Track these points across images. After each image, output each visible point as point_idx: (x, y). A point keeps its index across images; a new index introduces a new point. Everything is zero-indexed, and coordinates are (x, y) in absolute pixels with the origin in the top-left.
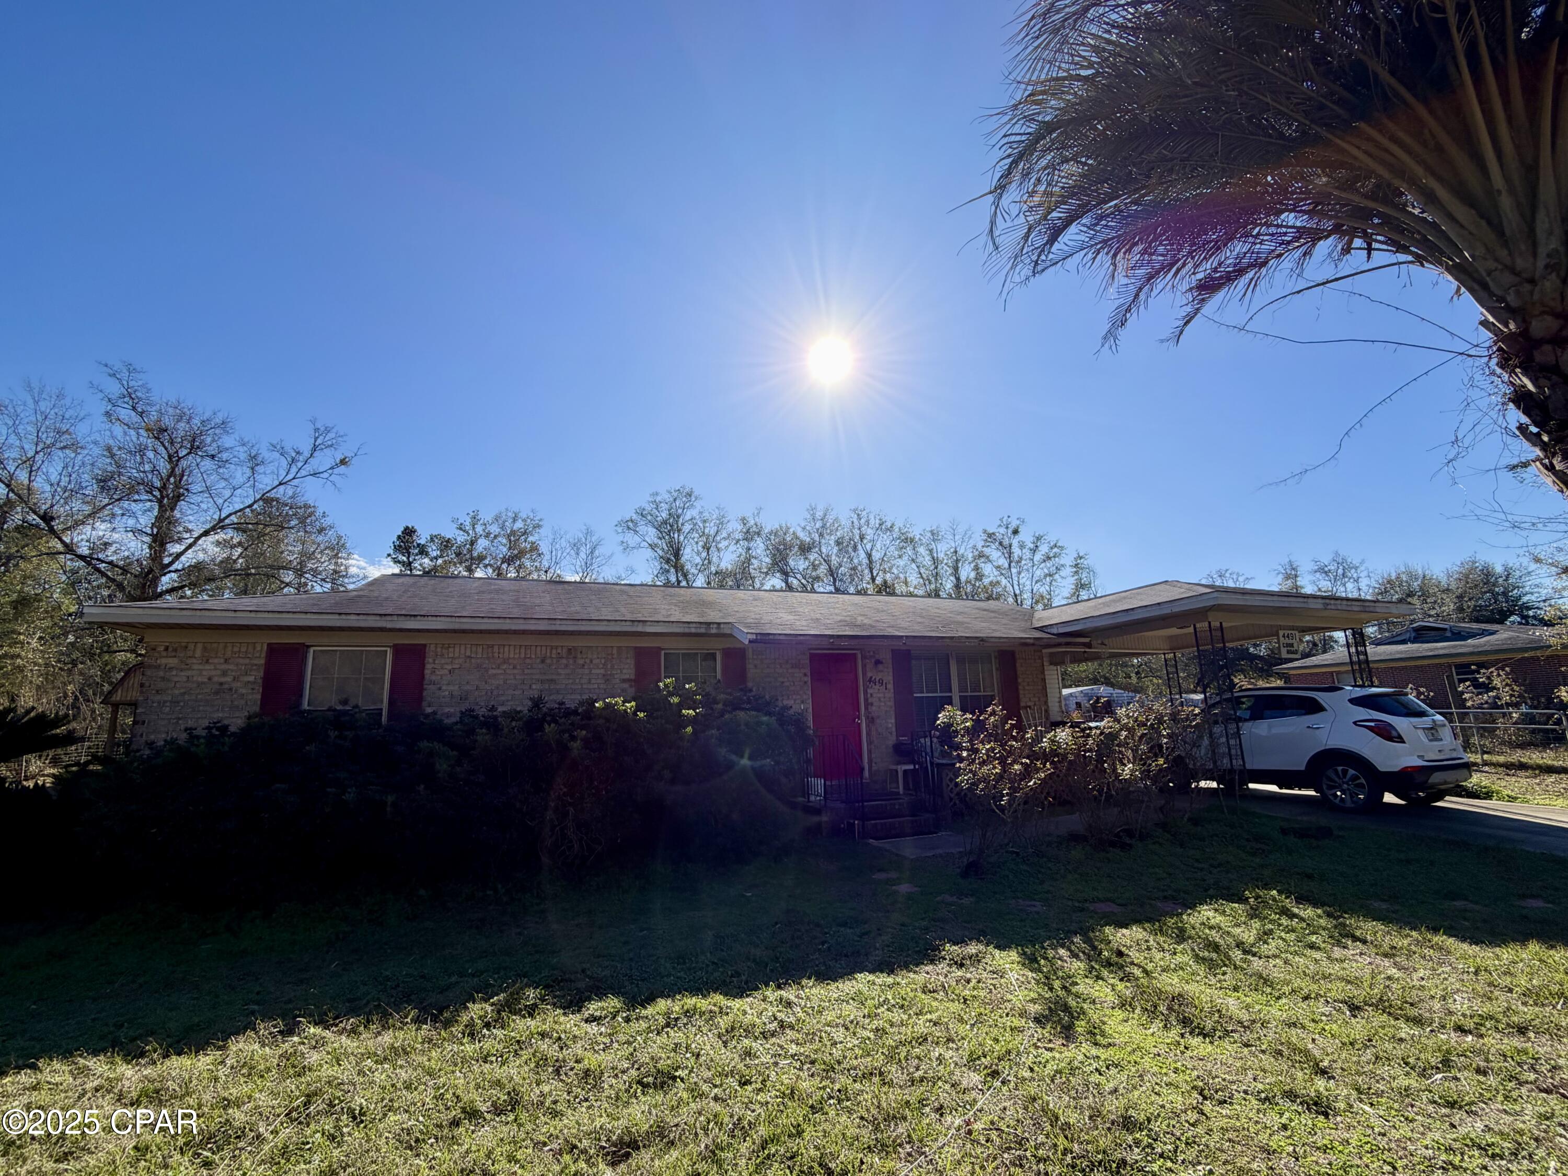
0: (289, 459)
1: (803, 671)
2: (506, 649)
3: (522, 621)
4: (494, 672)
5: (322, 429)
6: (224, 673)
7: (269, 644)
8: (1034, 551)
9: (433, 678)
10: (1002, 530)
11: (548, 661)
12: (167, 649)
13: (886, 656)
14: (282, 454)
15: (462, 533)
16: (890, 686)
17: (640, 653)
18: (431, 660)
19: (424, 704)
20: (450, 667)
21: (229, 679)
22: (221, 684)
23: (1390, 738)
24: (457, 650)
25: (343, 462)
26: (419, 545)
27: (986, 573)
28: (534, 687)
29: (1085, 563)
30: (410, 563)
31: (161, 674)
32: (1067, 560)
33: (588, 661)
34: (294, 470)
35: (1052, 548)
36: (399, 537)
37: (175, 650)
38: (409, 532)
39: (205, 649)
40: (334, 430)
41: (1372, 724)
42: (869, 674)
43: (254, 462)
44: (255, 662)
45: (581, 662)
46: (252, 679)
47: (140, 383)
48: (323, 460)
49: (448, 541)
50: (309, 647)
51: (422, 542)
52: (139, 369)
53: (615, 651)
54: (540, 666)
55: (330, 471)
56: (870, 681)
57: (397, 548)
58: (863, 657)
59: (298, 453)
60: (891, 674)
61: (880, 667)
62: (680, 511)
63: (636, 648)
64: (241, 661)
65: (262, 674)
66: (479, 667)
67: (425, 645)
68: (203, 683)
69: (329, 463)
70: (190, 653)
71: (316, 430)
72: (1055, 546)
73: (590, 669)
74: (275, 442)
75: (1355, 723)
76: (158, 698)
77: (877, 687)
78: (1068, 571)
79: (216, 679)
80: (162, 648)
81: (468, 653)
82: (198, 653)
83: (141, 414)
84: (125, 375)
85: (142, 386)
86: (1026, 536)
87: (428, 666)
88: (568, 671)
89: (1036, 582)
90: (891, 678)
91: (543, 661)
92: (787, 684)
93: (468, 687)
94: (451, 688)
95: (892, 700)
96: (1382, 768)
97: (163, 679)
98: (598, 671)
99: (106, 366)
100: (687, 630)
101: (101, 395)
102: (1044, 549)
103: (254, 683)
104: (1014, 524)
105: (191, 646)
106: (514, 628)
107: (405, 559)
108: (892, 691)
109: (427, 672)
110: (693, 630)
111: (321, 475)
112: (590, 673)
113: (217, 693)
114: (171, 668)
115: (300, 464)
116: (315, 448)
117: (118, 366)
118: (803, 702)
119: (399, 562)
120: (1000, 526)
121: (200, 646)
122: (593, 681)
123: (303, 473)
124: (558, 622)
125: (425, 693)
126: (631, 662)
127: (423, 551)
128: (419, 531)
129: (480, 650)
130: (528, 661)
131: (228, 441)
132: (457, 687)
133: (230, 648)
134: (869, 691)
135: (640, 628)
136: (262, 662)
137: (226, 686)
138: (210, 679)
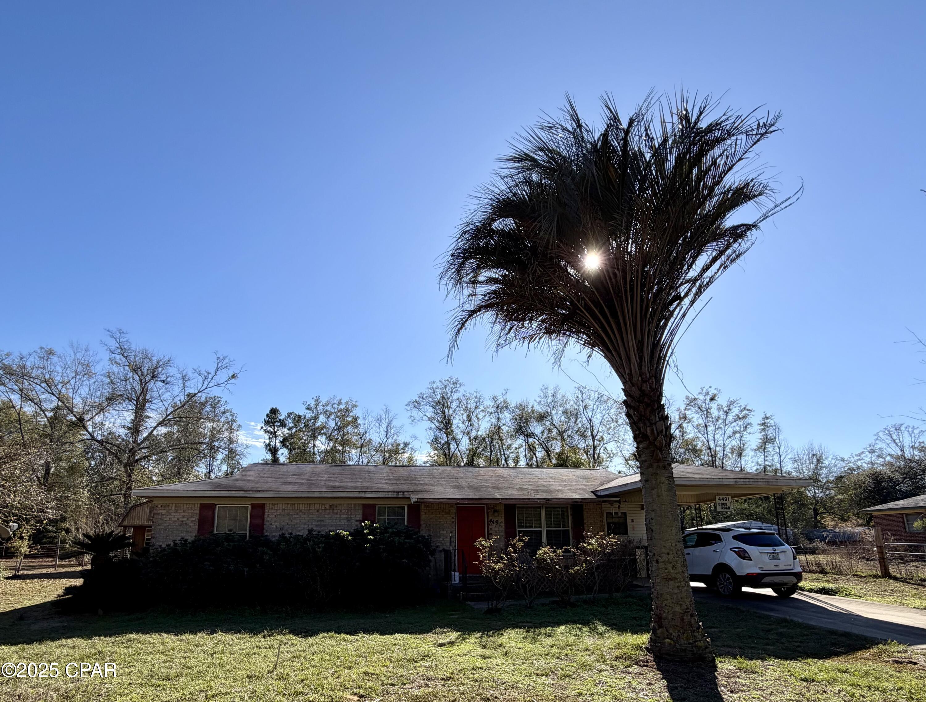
0: (204, 377)
1: (451, 516)
2: (301, 505)
3: (307, 493)
4: (295, 516)
5: (221, 358)
6: (183, 517)
7: (201, 504)
8: (726, 413)
9: (268, 519)
10: (702, 397)
11: (320, 511)
12: (162, 506)
13: (502, 508)
14: (199, 375)
15: (309, 411)
16: (503, 525)
17: (365, 506)
18: (267, 511)
19: (264, 531)
20: (275, 514)
21: (185, 519)
22: (182, 521)
23: (744, 558)
24: (279, 506)
25: (233, 377)
26: (280, 420)
27: (688, 431)
28: (314, 523)
29: (772, 422)
30: (275, 432)
31: (160, 517)
32: (755, 420)
33: (339, 511)
34: (206, 383)
35: (742, 411)
36: (267, 415)
37: (165, 507)
38: (274, 411)
39: (176, 506)
40: (228, 358)
41: (736, 550)
42: (490, 518)
43: (185, 378)
44: (195, 512)
45: (336, 511)
46: (194, 519)
47: (125, 339)
48: (223, 376)
49: (299, 417)
50: (216, 505)
51: (282, 418)
52: (125, 332)
53: (353, 506)
54: (317, 514)
55: (226, 383)
56: (491, 521)
57: (267, 423)
58: (488, 509)
59: (209, 373)
60: (503, 518)
61: (496, 514)
62: (449, 395)
63: (363, 505)
64: (190, 511)
65: (198, 517)
66: (288, 514)
67: (264, 504)
68: (176, 521)
69: (226, 377)
70: (170, 508)
71: (218, 358)
72: (745, 409)
73: (340, 515)
74: (195, 368)
75: (731, 549)
76: (159, 527)
77: (495, 525)
78: (756, 428)
79: (181, 519)
80: (159, 506)
81: (284, 508)
82: (173, 508)
83: (126, 357)
84: (118, 335)
85: (127, 341)
86: (722, 400)
87: (266, 514)
88: (330, 516)
89: (727, 438)
90: (503, 520)
91: (318, 511)
92: (442, 523)
93: (283, 524)
94: (276, 524)
95: (504, 531)
96: (738, 574)
97: (161, 519)
98: (345, 516)
99: (109, 331)
100: (387, 496)
101: (106, 348)
102: (735, 411)
103: (195, 521)
104: (712, 391)
105: (171, 505)
106: (303, 496)
107: (272, 430)
108: (504, 527)
109: (266, 516)
110: (390, 496)
111: (221, 385)
112: (340, 517)
113: (181, 525)
114: (163, 515)
115: (209, 380)
116: (217, 370)
117: (114, 330)
118: (451, 532)
119: (268, 432)
120: (700, 393)
121: (174, 505)
122: (342, 521)
123: (211, 385)
124: (323, 493)
125: (265, 526)
126: (361, 511)
127: (283, 424)
128: (281, 411)
129: (289, 506)
130: (311, 511)
131: (172, 371)
132: (278, 524)
133: (185, 506)
134: (490, 527)
135: (363, 495)
136: (198, 512)
137: (184, 522)
138: (178, 519)
